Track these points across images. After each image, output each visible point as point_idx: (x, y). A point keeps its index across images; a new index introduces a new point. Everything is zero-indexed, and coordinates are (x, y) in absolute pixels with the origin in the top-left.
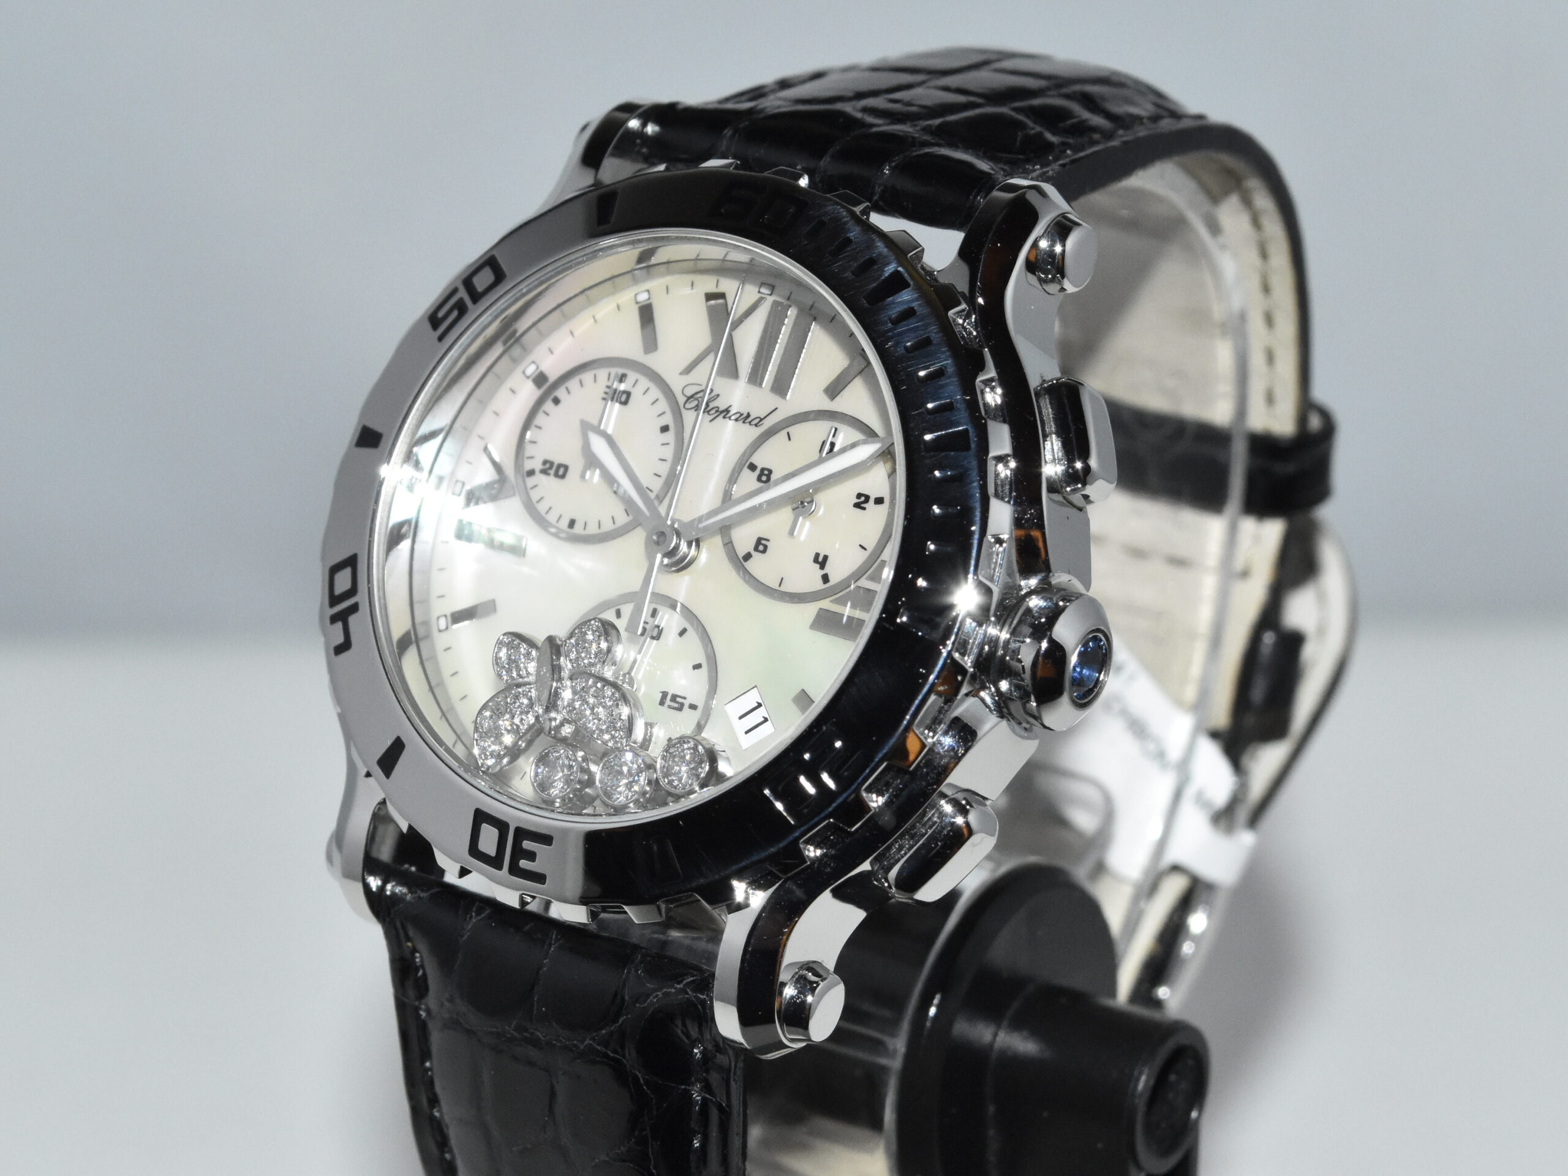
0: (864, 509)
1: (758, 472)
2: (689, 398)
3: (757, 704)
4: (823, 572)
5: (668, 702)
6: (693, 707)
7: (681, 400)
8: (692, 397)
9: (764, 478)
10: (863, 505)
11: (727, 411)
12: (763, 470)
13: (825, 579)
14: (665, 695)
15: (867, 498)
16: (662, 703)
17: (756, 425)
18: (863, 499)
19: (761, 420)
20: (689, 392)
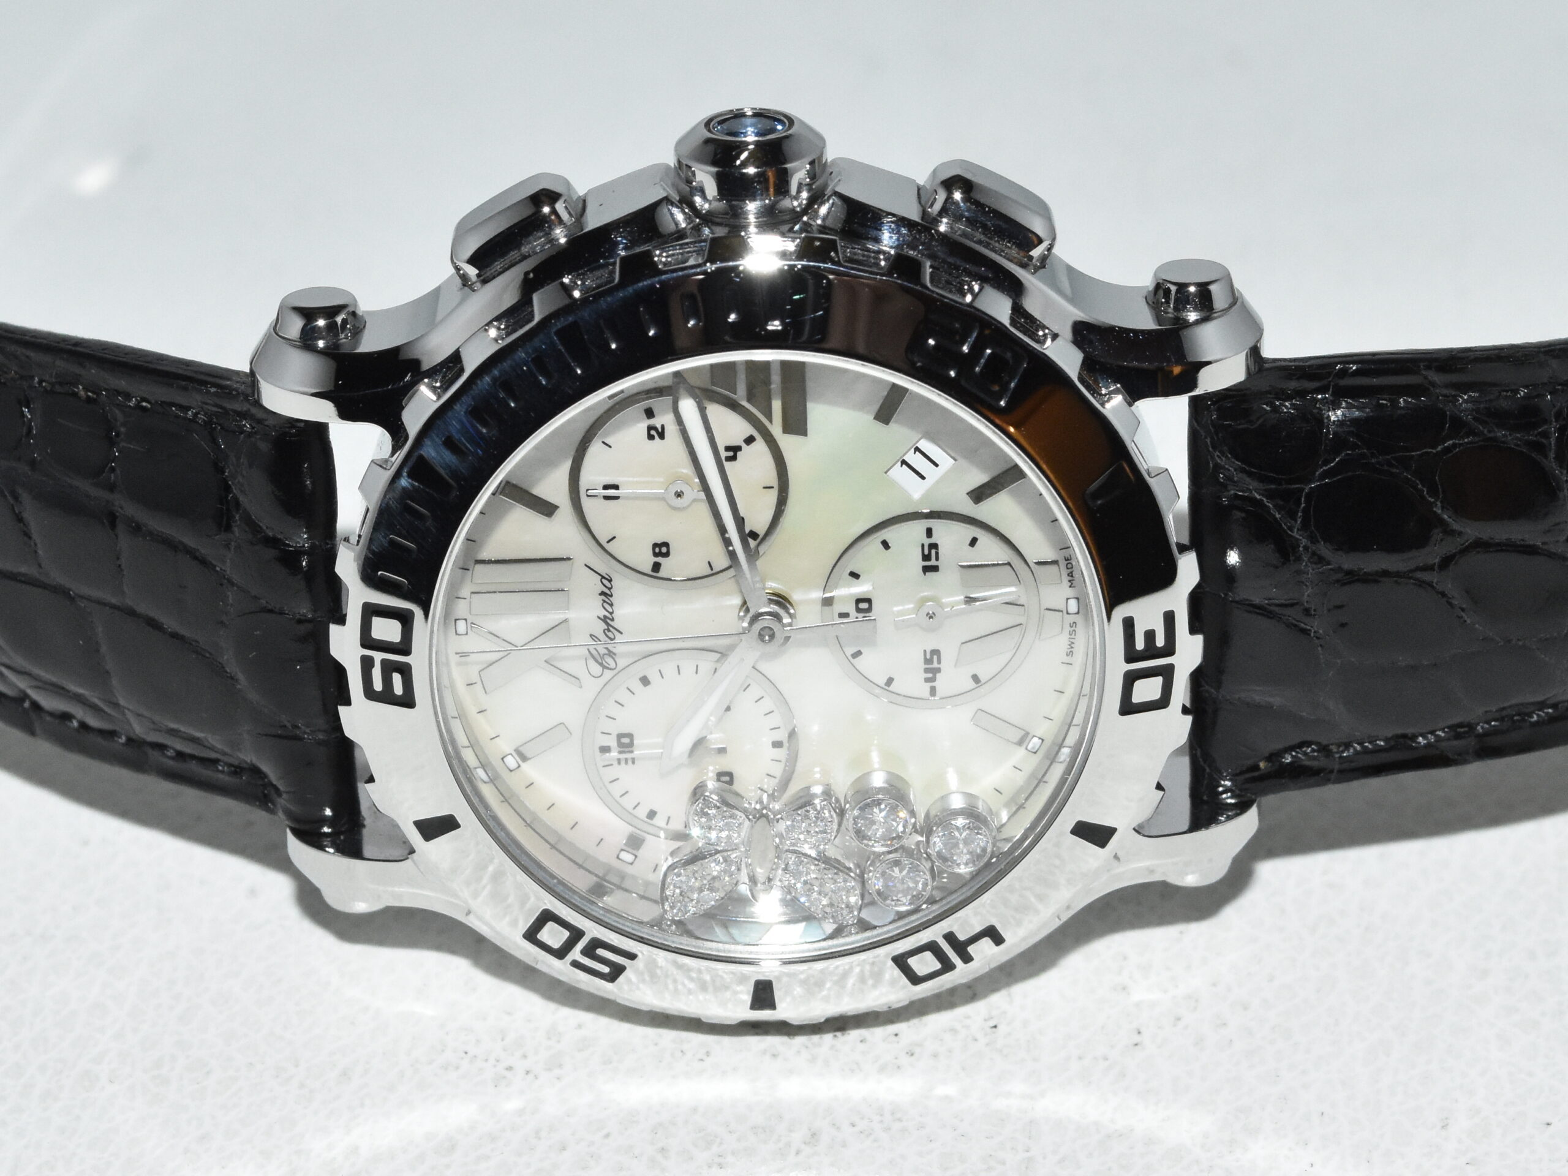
0: (663, 427)
1: (659, 559)
2: (604, 667)
3: (904, 466)
4: (744, 445)
5: (933, 562)
6: (929, 533)
7: (608, 674)
8: (601, 664)
9: (664, 550)
10: (660, 430)
11: (605, 619)
12: (656, 555)
13: (750, 440)
14: (926, 569)
15: (650, 428)
16: (935, 569)
17: (610, 581)
18: (653, 432)
19: (603, 577)
20: (596, 669)
